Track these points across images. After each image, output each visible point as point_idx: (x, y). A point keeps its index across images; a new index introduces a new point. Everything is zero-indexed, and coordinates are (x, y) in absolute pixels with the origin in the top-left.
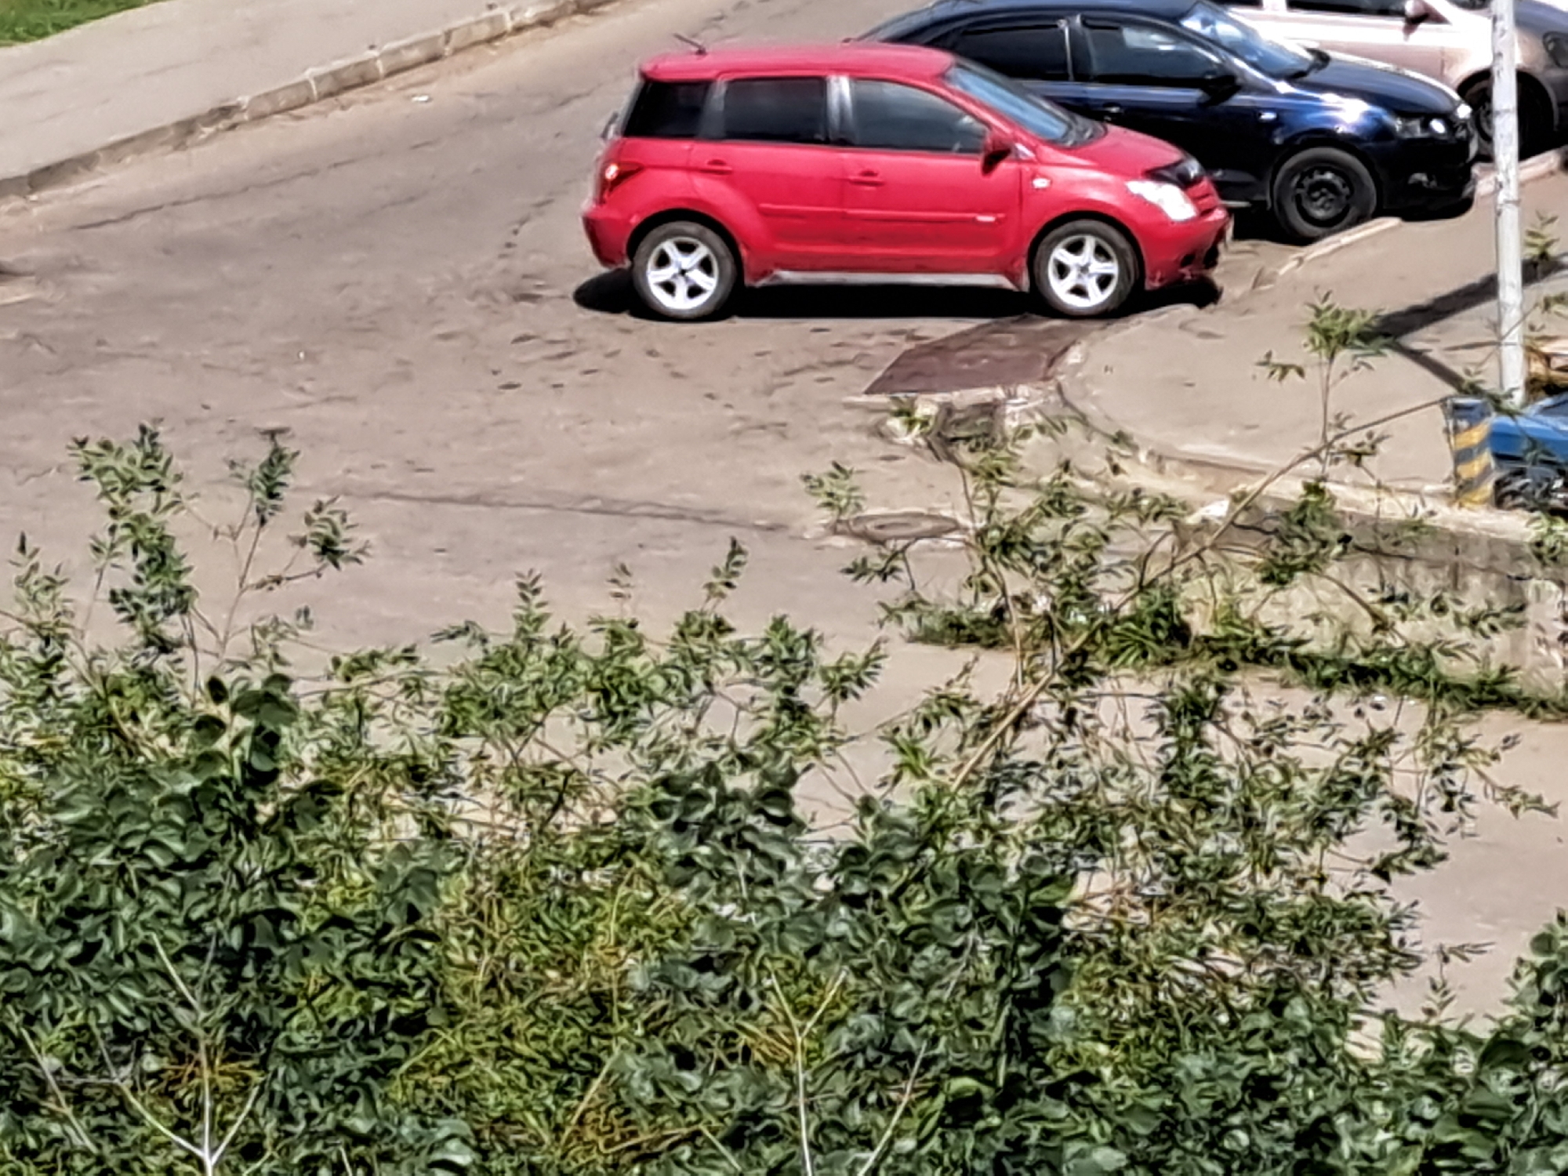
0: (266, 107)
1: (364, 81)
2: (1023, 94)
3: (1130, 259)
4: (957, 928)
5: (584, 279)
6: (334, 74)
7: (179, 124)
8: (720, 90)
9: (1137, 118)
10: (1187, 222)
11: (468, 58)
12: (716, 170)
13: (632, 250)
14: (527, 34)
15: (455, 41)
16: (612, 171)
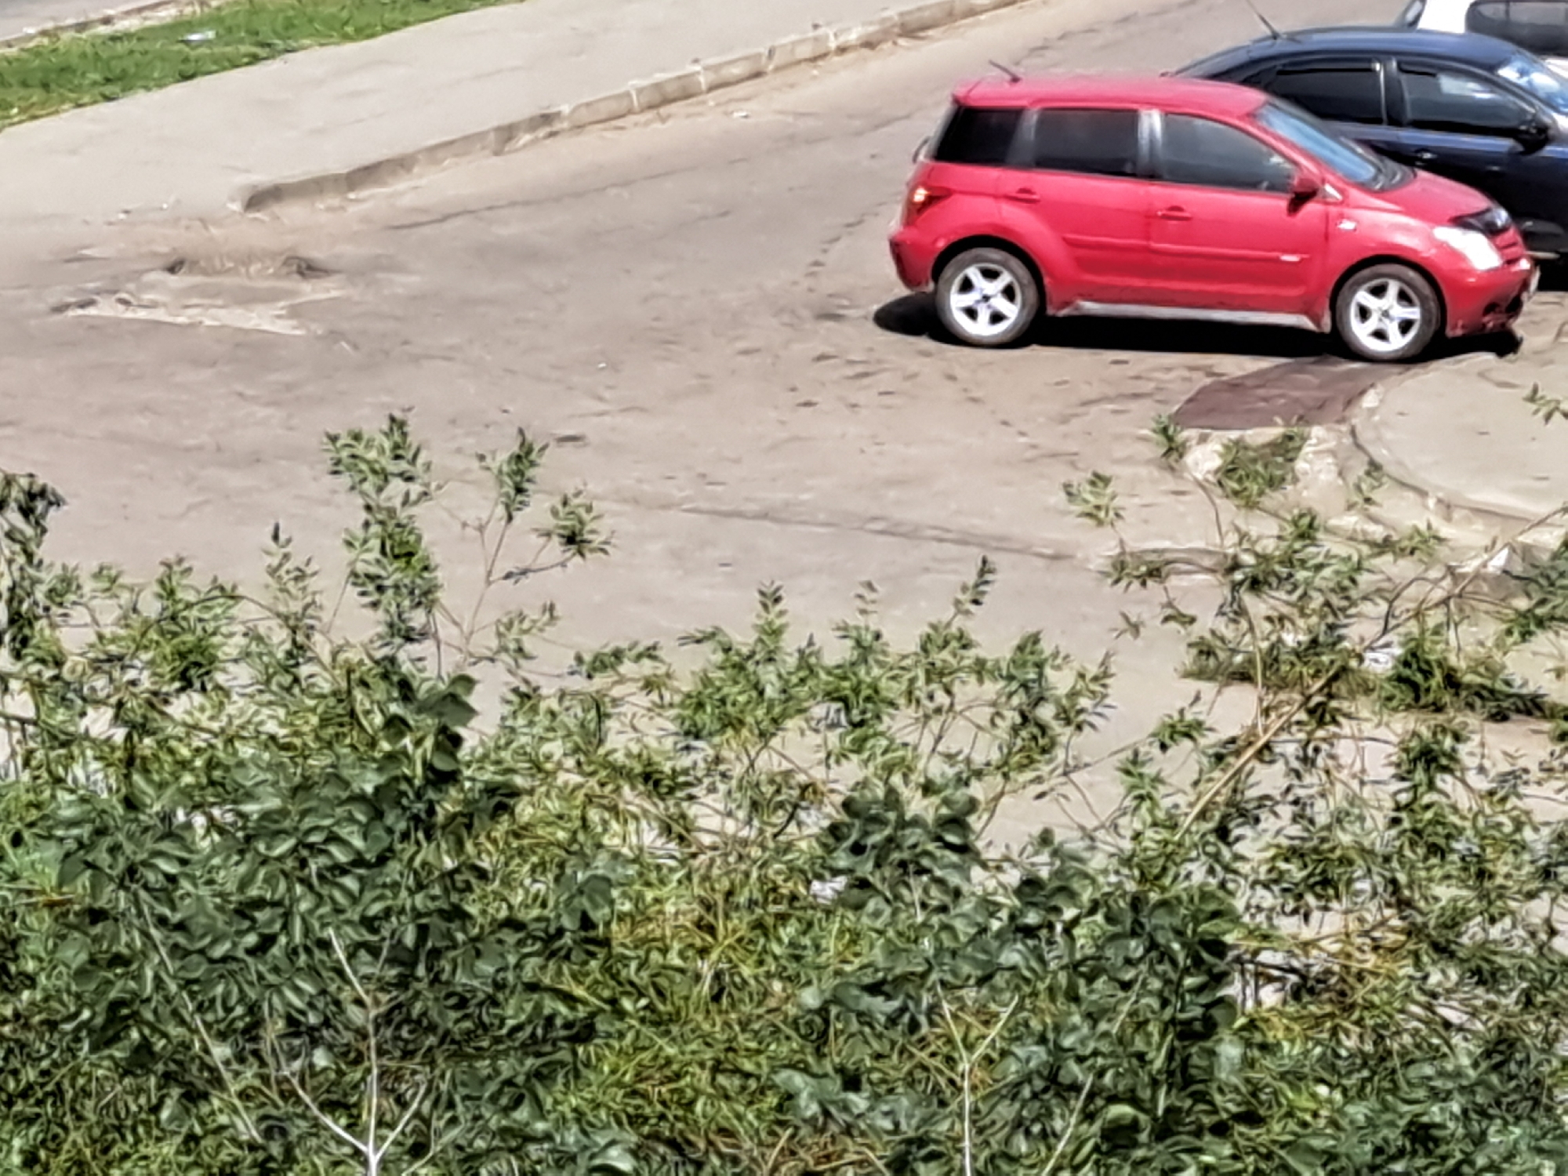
0: (585, 115)
1: (687, 96)
2: (1334, 136)
3: (1433, 305)
4: (1129, 962)
5: (888, 298)
6: (657, 86)
7: (498, 129)
8: (1032, 118)
9: (1449, 166)
10: (1489, 271)
11: (791, 75)
12: (1024, 198)
13: (937, 274)
14: (849, 56)
15: (778, 60)
16: (920, 195)
